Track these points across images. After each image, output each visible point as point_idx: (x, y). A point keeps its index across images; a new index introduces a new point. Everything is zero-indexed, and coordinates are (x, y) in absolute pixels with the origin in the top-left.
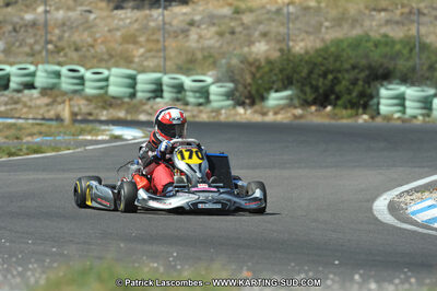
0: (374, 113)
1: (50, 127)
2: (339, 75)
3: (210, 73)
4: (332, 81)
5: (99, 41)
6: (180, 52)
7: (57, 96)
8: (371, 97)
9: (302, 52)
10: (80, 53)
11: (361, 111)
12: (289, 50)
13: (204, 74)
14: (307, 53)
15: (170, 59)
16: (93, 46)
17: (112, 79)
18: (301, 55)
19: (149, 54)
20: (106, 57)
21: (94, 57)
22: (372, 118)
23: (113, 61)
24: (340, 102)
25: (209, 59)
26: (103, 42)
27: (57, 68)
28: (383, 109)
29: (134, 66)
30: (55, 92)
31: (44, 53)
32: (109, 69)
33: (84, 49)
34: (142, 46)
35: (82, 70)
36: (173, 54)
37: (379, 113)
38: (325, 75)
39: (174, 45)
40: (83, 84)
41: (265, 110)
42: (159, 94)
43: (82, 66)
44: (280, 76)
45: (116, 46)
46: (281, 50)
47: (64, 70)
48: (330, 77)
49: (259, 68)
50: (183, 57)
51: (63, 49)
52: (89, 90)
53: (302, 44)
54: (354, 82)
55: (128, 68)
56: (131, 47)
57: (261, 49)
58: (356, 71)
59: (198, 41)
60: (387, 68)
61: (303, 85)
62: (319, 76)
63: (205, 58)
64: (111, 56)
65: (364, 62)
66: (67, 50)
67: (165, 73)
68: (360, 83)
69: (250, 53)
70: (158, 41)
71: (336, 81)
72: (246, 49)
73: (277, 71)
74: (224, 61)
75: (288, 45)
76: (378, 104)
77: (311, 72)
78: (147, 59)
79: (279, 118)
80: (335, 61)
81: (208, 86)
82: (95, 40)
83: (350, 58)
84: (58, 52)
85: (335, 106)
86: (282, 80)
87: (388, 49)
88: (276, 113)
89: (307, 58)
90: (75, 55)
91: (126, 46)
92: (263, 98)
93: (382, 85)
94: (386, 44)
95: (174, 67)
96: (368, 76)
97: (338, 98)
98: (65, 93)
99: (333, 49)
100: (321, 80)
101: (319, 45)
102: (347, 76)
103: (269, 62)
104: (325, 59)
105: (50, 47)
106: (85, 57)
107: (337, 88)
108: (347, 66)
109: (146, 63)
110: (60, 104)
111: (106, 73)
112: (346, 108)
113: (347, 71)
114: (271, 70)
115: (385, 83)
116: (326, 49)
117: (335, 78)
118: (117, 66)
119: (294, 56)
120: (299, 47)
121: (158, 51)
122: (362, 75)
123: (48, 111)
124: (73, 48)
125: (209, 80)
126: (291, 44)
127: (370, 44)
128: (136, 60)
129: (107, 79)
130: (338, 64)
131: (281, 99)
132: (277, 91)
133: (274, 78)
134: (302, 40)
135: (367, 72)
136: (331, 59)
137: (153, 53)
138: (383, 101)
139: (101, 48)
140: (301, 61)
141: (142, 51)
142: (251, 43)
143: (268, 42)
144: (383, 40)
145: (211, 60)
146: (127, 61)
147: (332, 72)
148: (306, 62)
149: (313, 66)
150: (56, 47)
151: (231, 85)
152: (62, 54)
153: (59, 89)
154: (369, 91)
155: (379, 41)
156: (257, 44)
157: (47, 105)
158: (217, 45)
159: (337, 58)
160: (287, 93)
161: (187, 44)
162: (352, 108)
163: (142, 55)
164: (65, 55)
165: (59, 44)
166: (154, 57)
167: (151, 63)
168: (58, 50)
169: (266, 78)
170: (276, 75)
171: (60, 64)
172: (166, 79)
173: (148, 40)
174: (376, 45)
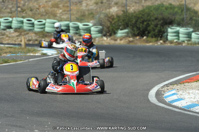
0: (165, 40)
1: (15, 48)
2: (150, 23)
3: (91, 21)
4: (146, 25)
5: (42, 6)
6: (78, 12)
7: (21, 32)
8: (164, 32)
9: (133, 12)
10: (33, 12)
11: (159, 39)
12: (127, 11)
13: (88, 22)
14: (135, 12)
15: (74, 15)
16: (38, 9)
17: (47, 24)
18: (132, 13)
19: (64, 13)
20: (44, 14)
21: (39, 14)
22: (164, 42)
23: (48, 15)
24: (150, 35)
25: (91, 15)
26: (43, 7)
27: (22, 19)
28: (170, 38)
29: (57, 18)
30: (21, 30)
31: (16, 12)
32: (45, 20)
33: (34, 10)
34: (61, 9)
35: (33, 20)
36: (75, 13)
37: (167, 40)
38: (143, 22)
39: (75, 8)
40: (34, 27)
41: (116, 38)
42: (68, 31)
43: (33, 18)
44: (123, 23)
45: (49, 9)
46: (123, 11)
47: (25, 20)
48: (145, 23)
49: (113, 19)
50: (80, 14)
51: (25, 10)
52: (36, 29)
53: (133, 8)
54: (156, 26)
55: (54, 19)
56: (56, 9)
57: (114, 10)
58: (157, 21)
59: (86, 7)
60: (171, 19)
61: (133, 27)
62: (141, 23)
63: (89, 14)
64: (47, 13)
65: (160, 16)
66: (27, 11)
67: (71, 22)
68: (159, 26)
69: (109, 12)
70: (68, 6)
71: (148, 25)
72: (108, 10)
73: (121, 21)
74: (98, 16)
75: (126, 9)
76: (167, 35)
77: (136, 21)
78: (63, 14)
79: (122, 42)
80: (148, 16)
81: (90, 27)
82: (40, 6)
83: (155, 15)
84: (23, 12)
85: (147, 36)
86: (124, 25)
87: (171, 11)
88: (121, 40)
89: (135, 14)
90: (30, 13)
91: (54, 9)
92: (115, 33)
93: (169, 27)
94: (171, 8)
95: (75, 18)
96: (163, 23)
97: (149, 33)
98: (25, 31)
99: (147, 11)
100: (141, 24)
101: (141, 8)
102: (153, 23)
103: (118, 16)
104: (143, 15)
105: (19, 9)
106: (35, 14)
107: (149, 28)
108: (153, 18)
109: (62, 17)
110: (23, 35)
111: (44, 21)
112: (152, 37)
113: (153, 20)
114: (119, 20)
115: (170, 26)
116: (143, 11)
117: (148, 24)
118: (49, 18)
119: (129, 13)
120: (132, 9)
121: (68, 11)
122: (160, 22)
123: (18, 39)
124: (29, 10)
125: (91, 25)
126: (128, 8)
127: (164, 8)
128: (58, 15)
129: (44, 24)
130: (149, 17)
131: (123, 33)
132: (121, 30)
133: (120, 24)
134: (133, 6)
135: (162, 21)
136: (146, 16)
137: (66, 12)
138: (169, 34)
139: (42, 10)
140: (132, 16)
141: (61, 11)
142: (110, 7)
143: (118, 7)
144: (170, 6)
145: (92, 15)
146: (54, 16)
147: (146, 21)
148: (135, 17)
149: (138, 18)
150: (22, 9)
151: (101, 27)
152: (24, 12)
153: (23, 29)
154: (163, 30)
155: (168, 7)
156: (113, 8)
157: (17, 36)
158: (95, 8)
159: (149, 15)
160: (126, 30)
161: (81, 8)
162: (155, 37)
163: (61, 13)
164: (26, 13)
165: (23, 8)
166: (66, 14)
167: (65, 17)
168: (23, 11)
169: (116, 24)
170: (121, 22)
171: (23, 17)
172: (71, 24)
173: (63, 6)
174: (166, 9)
